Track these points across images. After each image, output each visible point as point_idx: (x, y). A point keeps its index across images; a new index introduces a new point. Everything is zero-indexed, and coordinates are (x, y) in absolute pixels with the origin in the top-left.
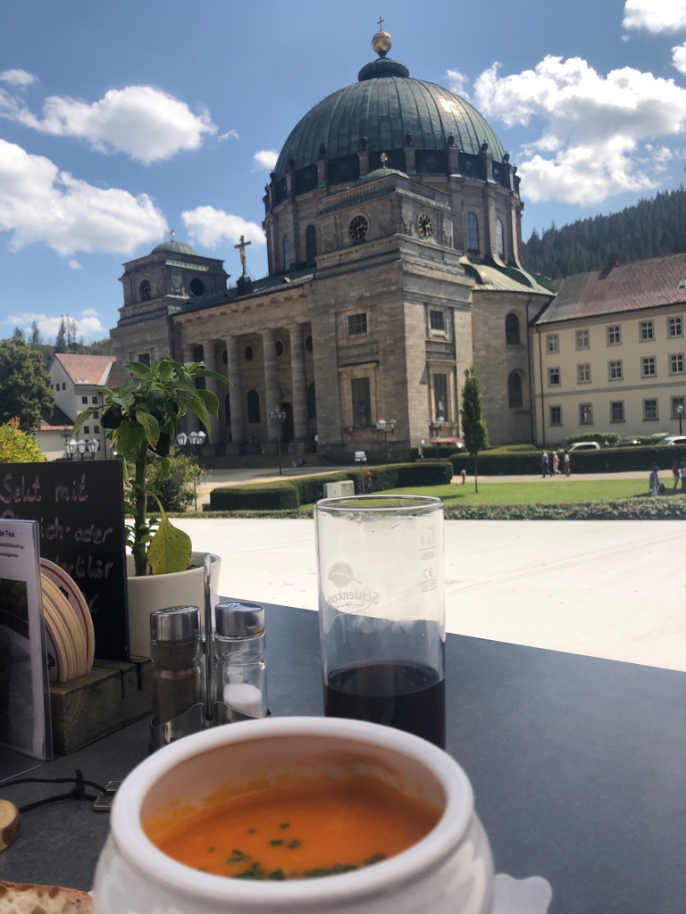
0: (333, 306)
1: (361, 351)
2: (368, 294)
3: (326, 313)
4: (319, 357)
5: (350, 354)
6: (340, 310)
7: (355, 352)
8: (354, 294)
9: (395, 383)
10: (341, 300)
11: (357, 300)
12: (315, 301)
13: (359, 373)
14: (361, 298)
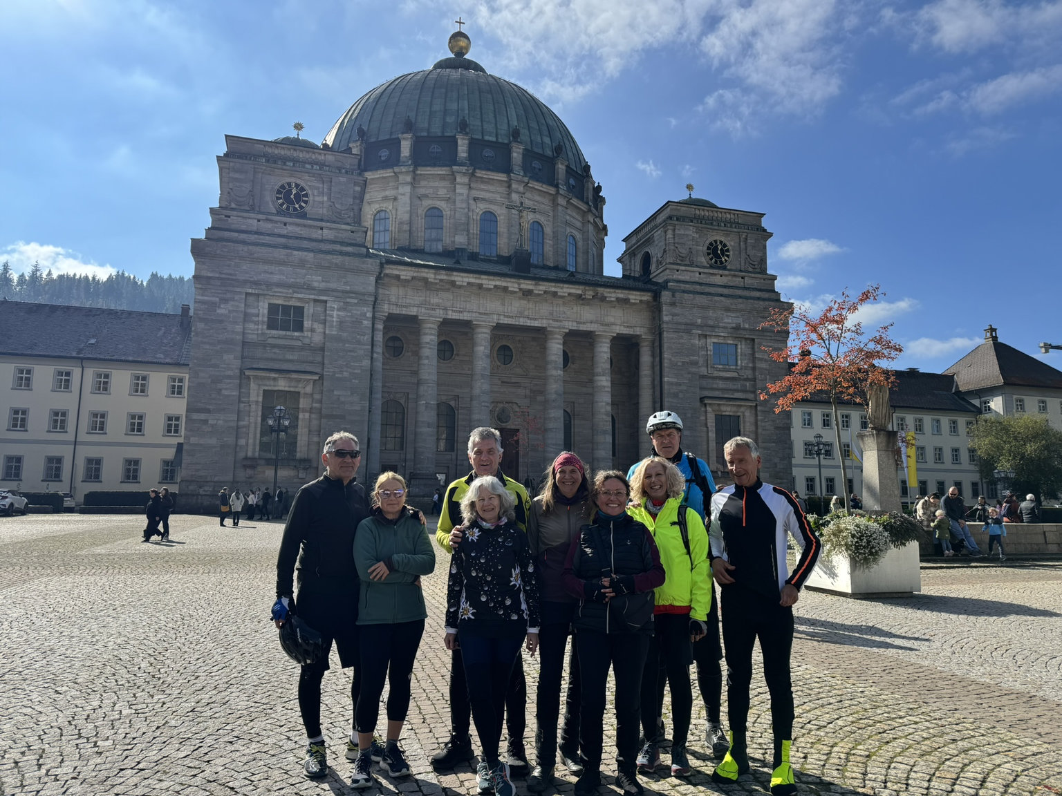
0: (699, 327)
1: (730, 385)
2: (747, 326)
3: (688, 332)
4: (670, 380)
5: (715, 386)
6: (708, 333)
7: (721, 384)
8: (730, 320)
9: (777, 428)
10: (711, 323)
11: (733, 328)
12: (674, 315)
13: (728, 410)
14: (737, 328)
